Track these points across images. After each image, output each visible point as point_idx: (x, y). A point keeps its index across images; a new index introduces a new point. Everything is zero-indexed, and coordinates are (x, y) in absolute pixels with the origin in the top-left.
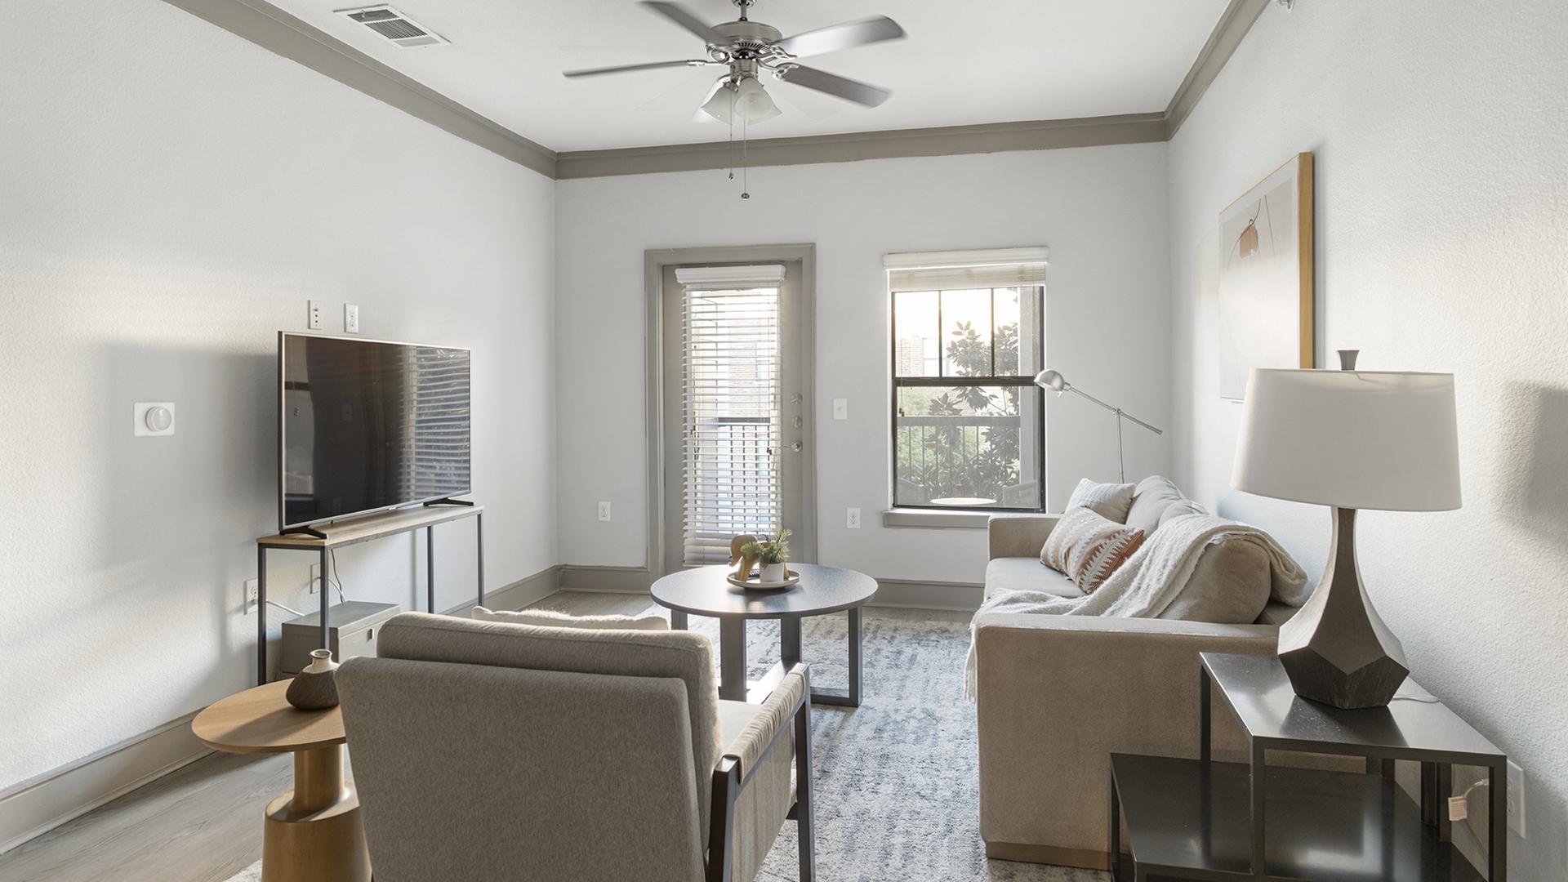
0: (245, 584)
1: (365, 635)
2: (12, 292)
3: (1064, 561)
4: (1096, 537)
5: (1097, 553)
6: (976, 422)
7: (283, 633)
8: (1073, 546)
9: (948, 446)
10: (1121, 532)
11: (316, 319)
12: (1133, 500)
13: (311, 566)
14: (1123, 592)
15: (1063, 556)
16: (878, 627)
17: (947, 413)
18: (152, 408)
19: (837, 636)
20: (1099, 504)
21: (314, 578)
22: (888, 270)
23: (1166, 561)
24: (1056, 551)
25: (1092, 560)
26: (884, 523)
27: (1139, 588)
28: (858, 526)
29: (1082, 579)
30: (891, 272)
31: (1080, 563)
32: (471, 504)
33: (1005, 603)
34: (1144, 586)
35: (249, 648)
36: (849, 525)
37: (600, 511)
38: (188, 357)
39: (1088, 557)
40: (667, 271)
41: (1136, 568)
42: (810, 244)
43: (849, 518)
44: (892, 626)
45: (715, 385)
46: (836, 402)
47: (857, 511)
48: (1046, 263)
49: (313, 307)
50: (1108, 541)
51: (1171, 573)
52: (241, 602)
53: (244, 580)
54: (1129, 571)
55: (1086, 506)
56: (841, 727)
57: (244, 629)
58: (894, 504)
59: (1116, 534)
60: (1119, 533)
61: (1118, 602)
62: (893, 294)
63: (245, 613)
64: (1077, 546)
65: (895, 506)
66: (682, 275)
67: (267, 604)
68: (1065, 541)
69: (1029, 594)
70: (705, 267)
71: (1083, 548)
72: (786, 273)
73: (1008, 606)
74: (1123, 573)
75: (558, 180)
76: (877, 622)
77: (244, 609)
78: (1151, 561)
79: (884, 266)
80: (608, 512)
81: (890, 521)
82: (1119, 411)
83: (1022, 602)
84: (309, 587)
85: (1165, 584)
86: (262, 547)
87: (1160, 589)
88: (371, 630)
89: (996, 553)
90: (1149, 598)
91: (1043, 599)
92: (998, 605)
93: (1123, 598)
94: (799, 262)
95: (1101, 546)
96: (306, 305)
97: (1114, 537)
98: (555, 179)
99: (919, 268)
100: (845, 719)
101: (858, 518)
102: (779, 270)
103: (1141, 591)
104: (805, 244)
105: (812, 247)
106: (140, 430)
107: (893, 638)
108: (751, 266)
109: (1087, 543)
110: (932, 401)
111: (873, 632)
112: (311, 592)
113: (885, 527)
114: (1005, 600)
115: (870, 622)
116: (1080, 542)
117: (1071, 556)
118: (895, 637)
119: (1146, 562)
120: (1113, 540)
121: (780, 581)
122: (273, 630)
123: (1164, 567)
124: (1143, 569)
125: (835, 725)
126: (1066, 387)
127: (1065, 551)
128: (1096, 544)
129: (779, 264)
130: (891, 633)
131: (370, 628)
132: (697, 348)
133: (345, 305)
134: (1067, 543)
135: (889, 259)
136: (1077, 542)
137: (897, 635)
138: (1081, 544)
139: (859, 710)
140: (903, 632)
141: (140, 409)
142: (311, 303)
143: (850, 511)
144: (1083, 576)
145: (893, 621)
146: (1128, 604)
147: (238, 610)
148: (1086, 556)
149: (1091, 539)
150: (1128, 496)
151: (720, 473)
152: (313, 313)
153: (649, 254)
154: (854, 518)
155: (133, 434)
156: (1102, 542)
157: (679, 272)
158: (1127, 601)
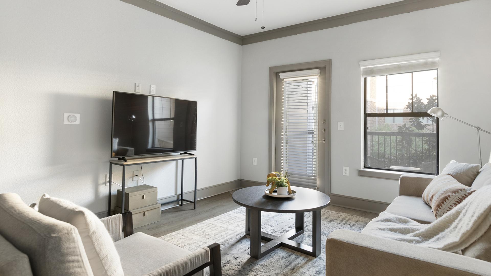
0: (106, 175)
1: (141, 197)
2: (19, 76)
3: (430, 202)
4: (447, 191)
5: (446, 200)
6: (417, 135)
7: (117, 193)
8: (435, 194)
9: (406, 145)
10: (463, 190)
11: (138, 89)
12: (478, 173)
13: (133, 171)
14: (448, 227)
15: (430, 199)
16: (350, 219)
17: (407, 131)
18: (70, 115)
19: (329, 220)
20: (457, 173)
21: (134, 175)
22: (362, 68)
23: (474, 213)
24: (427, 196)
25: (444, 204)
26: (359, 175)
27: (456, 227)
28: (348, 174)
29: (437, 213)
30: (363, 69)
31: (436, 204)
32: (193, 155)
33: (382, 221)
34: (459, 227)
35: (106, 197)
36: (344, 174)
37: (254, 161)
38: (86, 100)
39: (441, 201)
40: (277, 74)
41: (458, 213)
42: (329, 60)
43: (344, 171)
44: (357, 219)
45: (307, 119)
46: (339, 123)
47: (348, 168)
48: (439, 59)
49: (137, 85)
50: (454, 194)
51: (476, 221)
52: (104, 181)
53: (106, 174)
54: (454, 215)
55: (449, 174)
56: (302, 267)
57: (104, 190)
58: (364, 167)
59: (459, 191)
60: (461, 190)
61: (444, 233)
62: (365, 79)
63: (106, 185)
64: (436, 195)
65: (365, 167)
66: (282, 75)
67: (112, 183)
68: (432, 191)
69: (398, 218)
70: (290, 72)
71: (439, 196)
72: (320, 72)
73: (383, 223)
74: (450, 215)
75: (243, 46)
76: (350, 217)
77: (105, 183)
78: (467, 211)
79: (360, 66)
80: (256, 161)
81: (361, 174)
82: (478, 128)
83: (392, 222)
84: (132, 178)
85: (471, 228)
86: (111, 164)
87: (468, 231)
88: (144, 195)
89: (403, 193)
90: (460, 235)
91: (405, 222)
92: (378, 221)
93: (447, 231)
94: (325, 68)
95: (449, 196)
96: (134, 84)
97: (458, 192)
98: (242, 45)
100: (306, 263)
101: (348, 171)
102: (317, 71)
103: (457, 230)
104: (327, 60)
105: (330, 61)
106: (66, 122)
107: (354, 225)
108: (306, 70)
109: (442, 194)
110: (399, 126)
111: (346, 221)
112: (133, 180)
113: (359, 176)
114: (382, 219)
115: (347, 216)
116: (438, 192)
117: (433, 199)
118: (355, 225)
119: (464, 211)
120: (457, 194)
121: (286, 195)
122: (114, 192)
123: (472, 216)
124: (461, 215)
125: (300, 265)
126: (445, 115)
127: (431, 196)
128: (447, 195)
129: (317, 69)
130: (354, 223)
131: (143, 195)
132: (288, 102)
133: (150, 85)
134: (432, 193)
135: (361, 63)
136: (437, 193)
137: (356, 224)
138: (439, 194)
139: (316, 259)
140: (360, 223)
141: (66, 115)
142: (136, 84)
143: (344, 168)
144: (438, 212)
145: (358, 217)
146: (448, 235)
147: (103, 184)
148: (440, 200)
149: (444, 192)
150: (475, 170)
151: (308, 151)
152: (137, 87)
153: (271, 69)
154: (346, 171)
155: (63, 123)
156: (450, 194)
157: (281, 74)
158: (448, 233)
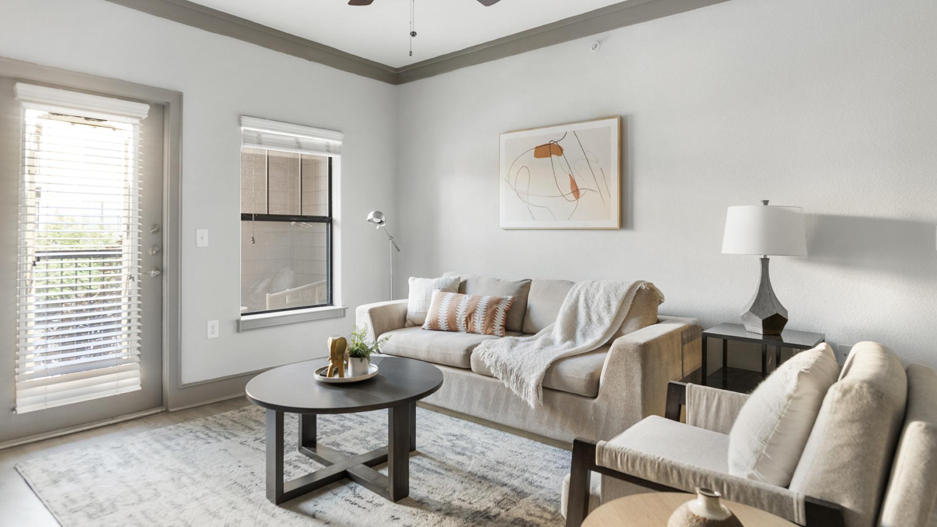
4: (490, 305)
5: (497, 313)
10: (502, 299)
22: (243, 129)
25: (496, 317)
26: (235, 330)
28: (216, 335)
30: (245, 131)
36: (210, 336)
42: (179, 92)
43: (209, 330)
46: (199, 232)
47: (216, 323)
48: (341, 143)
58: (242, 313)
66: (24, 91)
68: (462, 310)
72: (150, 112)
79: (241, 124)
81: (239, 327)
82: (392, 238)
94: (163, 106)
95: (497, 308)
99: (267, 131)
101: (217, 329)
102: (144, 108)
104: (175, 92)
105: (180, 95)
109: (486, 309)
113: (237, 333)
120: (501, 304)
127: (465, 316)
128: (494, 308)
129: (145, 103)
134: (464, 312)
135: (245, 120)
143: (210, 323)
149: (486, 306)
150: (459, 282)
154: (214, 329)
157: (21, 87)
